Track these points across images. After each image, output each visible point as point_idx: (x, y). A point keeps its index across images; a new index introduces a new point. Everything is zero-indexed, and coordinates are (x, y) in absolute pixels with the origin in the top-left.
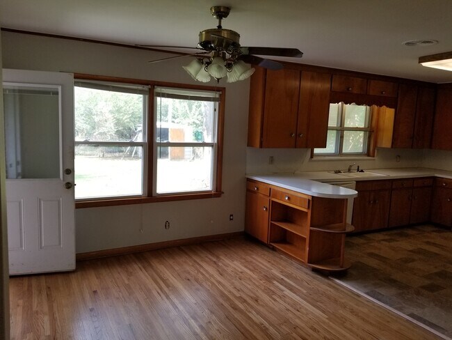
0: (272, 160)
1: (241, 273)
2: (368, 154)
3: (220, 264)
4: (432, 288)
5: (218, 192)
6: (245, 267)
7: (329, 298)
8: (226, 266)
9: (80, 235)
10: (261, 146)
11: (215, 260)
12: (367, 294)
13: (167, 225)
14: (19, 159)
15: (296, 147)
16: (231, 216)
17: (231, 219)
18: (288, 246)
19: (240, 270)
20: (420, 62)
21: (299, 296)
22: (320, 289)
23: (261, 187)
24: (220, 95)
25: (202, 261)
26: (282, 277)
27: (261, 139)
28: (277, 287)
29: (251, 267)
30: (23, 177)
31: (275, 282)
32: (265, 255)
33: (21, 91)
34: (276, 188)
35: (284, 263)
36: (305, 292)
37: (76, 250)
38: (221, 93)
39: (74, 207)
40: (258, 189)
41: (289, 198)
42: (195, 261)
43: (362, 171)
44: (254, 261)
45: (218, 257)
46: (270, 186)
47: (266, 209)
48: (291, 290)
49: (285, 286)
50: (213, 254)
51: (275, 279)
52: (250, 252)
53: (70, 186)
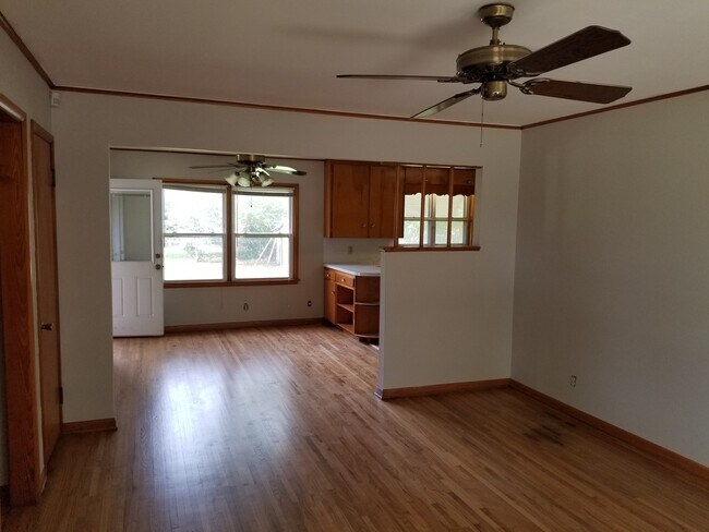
0: (351, 250)
5: (295, 279)
9: (168, 310)
10: (331, 236)
13: (246, 307)
14: (122, 249)
15: (369, 237)
16: (309, 302)
17: (309, 306)
23: (331, 273)
24: (295, 191)
27: (331, 230)
30: (125, 260)
33: (124, 195)
37: (165, 323)
38: (295, 188)
39: (162, 286)
41: (344, 280)
47: (334, 293)
53: (159, 267)
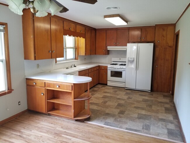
0: (38, 66)
1: (41, 137)
2: (76, 59)
3: (24, 136)
4: (122, 112)
5: (10, 90)
6: (41, 132)
7: (93, 134)
8: (29, 136)
10: (35, 59)
11: (19, 134)
12: (104, 124)
15: (52, 58)
16: (19, 102)
17: (19, 104)
18: (57, 111)
19: (40, 136)
20: (104, 18)
21: (79, 139)
22: (86, 130)
23: (38, 82)
24: (4, 28)
25: (10, 138)
26: (64, 130)
27: (34, 55)
28: (66, 138)
29: (44, 131)
31: (63, 135)
32: (46, 120)
34: (49, 82)
35: (60, 122)
36: (81, 135)
38: (5, 26)
40: (36, 84)
41: (59, 86)
42: (5, 140)
43: (75, 66)
44: (43, 126)
45: (20, 132)
46: (45, 81)
47: (44, 94)
48: (74, 137)
49: (70, 136)
50: (15, 131)
51: (62, 134)
52: (37, 121)
